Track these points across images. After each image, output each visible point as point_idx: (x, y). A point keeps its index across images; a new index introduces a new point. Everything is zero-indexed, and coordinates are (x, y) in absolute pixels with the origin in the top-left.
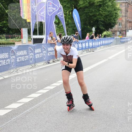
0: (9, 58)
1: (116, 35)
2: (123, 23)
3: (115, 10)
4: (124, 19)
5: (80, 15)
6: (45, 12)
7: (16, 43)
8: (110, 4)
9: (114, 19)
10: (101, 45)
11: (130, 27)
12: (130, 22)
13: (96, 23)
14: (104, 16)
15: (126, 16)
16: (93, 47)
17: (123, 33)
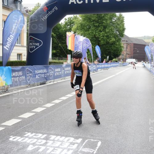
0: (61, 71)
1: (120, 61)
2: (125, 55)
3: (120, 47)
4: (125, 52)
5: (100, 49)
6: (82, 46)
7: (64, 62)
8: (118, 43)
9: (119, 52)
10: (112, 67)
11: (128, 57)
12: (128, 54)
13: (109, 54)
14: (114, 50)
15: (126, 51)
16: (107, 67)
17: (124, 60)
